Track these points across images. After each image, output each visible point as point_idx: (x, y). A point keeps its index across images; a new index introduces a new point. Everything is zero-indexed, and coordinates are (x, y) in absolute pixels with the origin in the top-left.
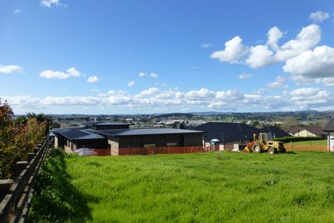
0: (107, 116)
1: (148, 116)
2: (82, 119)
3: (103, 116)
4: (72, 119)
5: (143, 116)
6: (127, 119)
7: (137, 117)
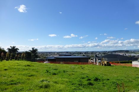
0: (89, 52)
1: (106, 51)
2: (79, 53)
3: (87, 52)
4: (75, 53)
5: (104, 51)
6: (97, 53)
7: (102, 52)
